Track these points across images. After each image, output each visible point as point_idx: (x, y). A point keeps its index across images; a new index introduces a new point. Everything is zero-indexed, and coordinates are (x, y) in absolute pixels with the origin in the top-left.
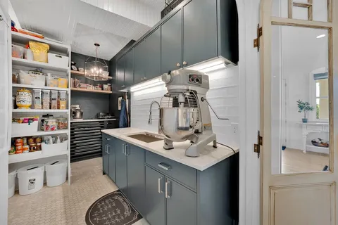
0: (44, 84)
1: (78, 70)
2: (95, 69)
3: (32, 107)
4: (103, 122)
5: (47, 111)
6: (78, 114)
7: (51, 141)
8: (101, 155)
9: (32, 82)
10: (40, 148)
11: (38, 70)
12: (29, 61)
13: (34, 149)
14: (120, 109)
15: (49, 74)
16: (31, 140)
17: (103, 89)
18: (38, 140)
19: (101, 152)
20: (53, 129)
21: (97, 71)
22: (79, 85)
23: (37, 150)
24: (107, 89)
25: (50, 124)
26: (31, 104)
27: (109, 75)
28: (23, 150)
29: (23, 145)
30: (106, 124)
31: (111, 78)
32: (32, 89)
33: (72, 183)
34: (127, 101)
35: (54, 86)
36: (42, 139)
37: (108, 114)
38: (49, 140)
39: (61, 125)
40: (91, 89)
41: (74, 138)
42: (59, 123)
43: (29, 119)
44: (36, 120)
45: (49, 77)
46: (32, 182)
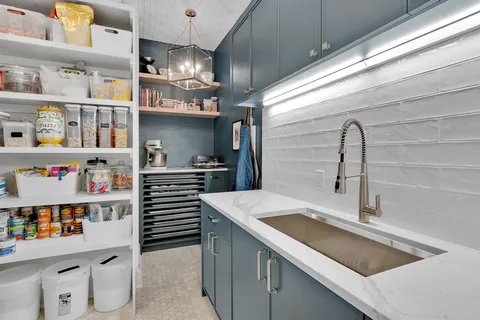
0: (85, 93)
1: (158, 73)
2: (188, 64)
3: (64, 143)
4: (203, 174)
5: (93, 151)
6: (159, 158)
7: (101, 214)
8: (199, 242)
9: (64, 91)
10: (79, 229)
11: (77, 65)
12: (56, 44)
13: (69, 230)
14: (236, 146)
15: (96, 73)
16: (66, 212)
17: (202, 109)
18: (79, 211)
19: (199, 235)
20: (102, 191)
21: (190, 70)
22: (161, 103)
23: (74, 232)
24: (210, 108)
25: (97, 179)
26: (62, 136)
27: (215, 80)
28: (51, 230)
29: (52, 220)
30: (208, 179)
31: (217, 84)
32: (64, 104)
33: (139, 307)
34: (253, 129)
35: (105, 98)
36: (86, 209)
37: (212, 158)
38: (97, 213)
39: (120, 182)
40: (182, 108)
41: (150, 205)
42: (116, 177)
43: (62, 169)
44: (74, 170)
45: (96, 79)
46: (65, 299)
